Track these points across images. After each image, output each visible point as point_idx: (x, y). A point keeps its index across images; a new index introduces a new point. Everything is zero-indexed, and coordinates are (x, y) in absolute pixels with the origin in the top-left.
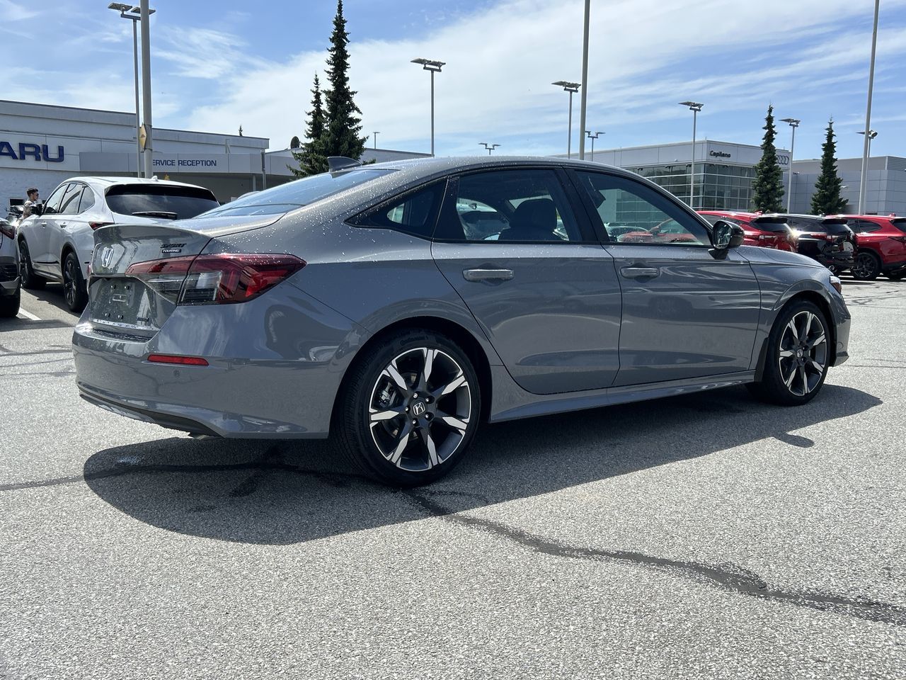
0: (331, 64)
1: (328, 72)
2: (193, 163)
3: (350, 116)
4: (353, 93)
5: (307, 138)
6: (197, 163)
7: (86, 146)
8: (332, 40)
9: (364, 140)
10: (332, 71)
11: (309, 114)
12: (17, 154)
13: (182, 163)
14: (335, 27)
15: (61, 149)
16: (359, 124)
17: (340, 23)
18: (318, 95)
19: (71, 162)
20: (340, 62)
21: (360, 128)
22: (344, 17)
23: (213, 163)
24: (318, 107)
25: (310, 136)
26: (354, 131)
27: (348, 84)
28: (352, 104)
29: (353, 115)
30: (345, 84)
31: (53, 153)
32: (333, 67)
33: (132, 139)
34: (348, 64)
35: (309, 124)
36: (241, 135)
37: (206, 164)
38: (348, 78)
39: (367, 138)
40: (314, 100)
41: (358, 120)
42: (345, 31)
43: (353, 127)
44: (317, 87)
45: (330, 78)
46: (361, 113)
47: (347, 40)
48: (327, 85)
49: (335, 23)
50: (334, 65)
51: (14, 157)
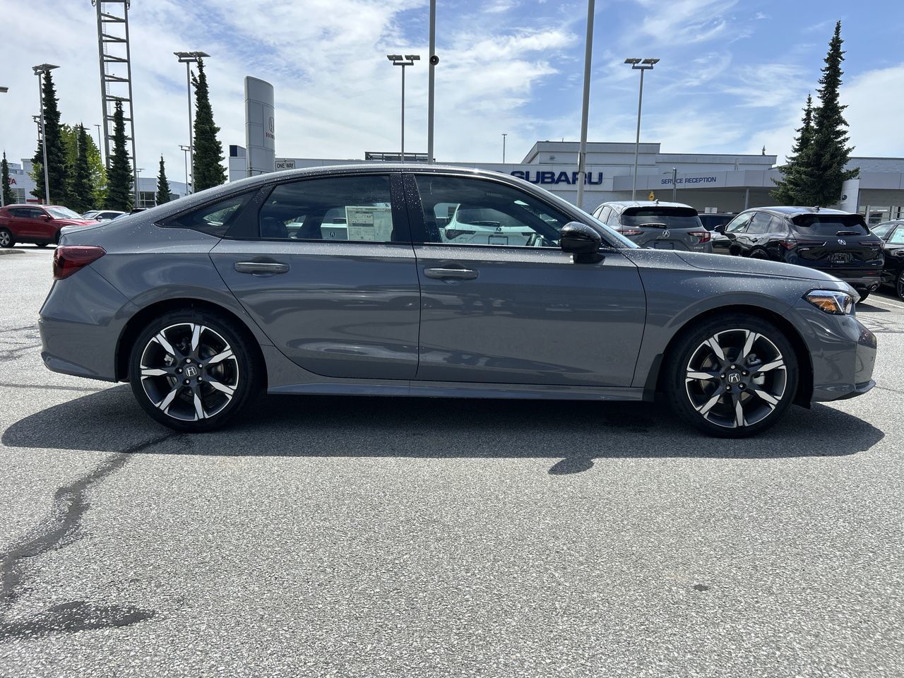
0: (823, 83)
1: (819, 91)
2: (697, 180)
3: (837, 129)
4: (843, 107)
5: (794, 152)
6: (700, 179)
7: (618, 171)
8: (826, 61)
9: (849, 150)
10: (823, 89)
11: (798, 131)
12: (571, 180)
13: (688, 180)
14: (830, 47)
15: (601, 175)
16: (846, 136)
17: (836, 44)
18: (808, 112)
19: (607, 185)
20: (832, 81)
21: (847, 139)
22: (841, 37)
23: (713, 179)
24: (808, 123)
25: (796, 150)
26: (840, 142)
27: (839, 99)
28: (840, 118)
29: (841, 127)
30: (836, 100)
31: (595, 178)
32: (824, 85)
33: (654, 163)
34: (841, 81)
35: (797, 140)
36: (763, 154)
37: (708, 180)
38: (838, 94)
39: (853, 148)
40: (805, 117)
41: (845, 132)
42: (841, 51)
43: (839, 139)
44: (809, 106)
45: (820, 96)
46: (848, 125)
47: (841, 58)
48: (818, 103)
49: (831, 44)
50: (825, 83)
51: (569, 183)
